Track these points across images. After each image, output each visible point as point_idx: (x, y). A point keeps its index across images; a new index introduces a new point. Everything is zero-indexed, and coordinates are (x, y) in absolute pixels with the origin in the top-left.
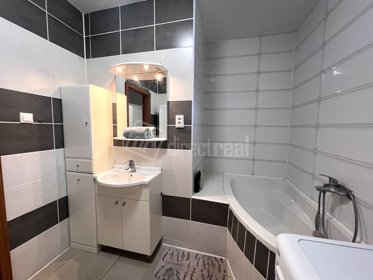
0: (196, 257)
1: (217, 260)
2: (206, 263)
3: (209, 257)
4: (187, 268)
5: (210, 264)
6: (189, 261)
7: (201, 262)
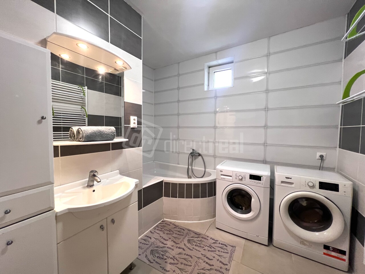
0: (152, 233)
1: (162, 223)
2: (160, 229)
3: (157, 226)
4: (157, 240)
5: (162, 227)
6: (152, 238)
7: (158, 232)
